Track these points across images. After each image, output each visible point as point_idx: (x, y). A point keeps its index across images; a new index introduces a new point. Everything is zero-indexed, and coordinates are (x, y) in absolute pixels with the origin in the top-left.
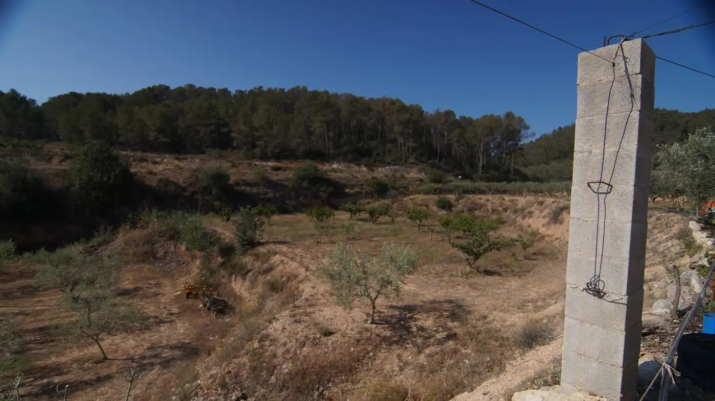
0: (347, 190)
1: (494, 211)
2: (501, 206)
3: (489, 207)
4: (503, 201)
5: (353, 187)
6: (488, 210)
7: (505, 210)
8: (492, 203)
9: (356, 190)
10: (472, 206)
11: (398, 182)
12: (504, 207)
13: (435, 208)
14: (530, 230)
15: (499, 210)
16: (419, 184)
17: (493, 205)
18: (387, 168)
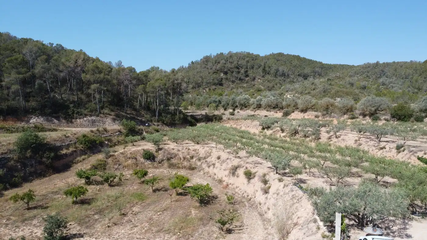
0: (64, 152)
1: (184, 158)
2: (188, 154)
3: (181, 156)
4: (189, 151)
5: (68, 147)
6: (181, 159)
7: (192, 158)
8: (183, 153)
9: (71, 149)
10: (169, 156)
11: (103, 136)
12: (191, 155)
13: (142, 160)
14: (216, 177)
15: (188, 158)
16: (119, 134)
17: (183, 154)
18: (85, 119)
